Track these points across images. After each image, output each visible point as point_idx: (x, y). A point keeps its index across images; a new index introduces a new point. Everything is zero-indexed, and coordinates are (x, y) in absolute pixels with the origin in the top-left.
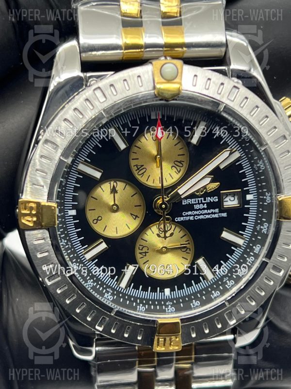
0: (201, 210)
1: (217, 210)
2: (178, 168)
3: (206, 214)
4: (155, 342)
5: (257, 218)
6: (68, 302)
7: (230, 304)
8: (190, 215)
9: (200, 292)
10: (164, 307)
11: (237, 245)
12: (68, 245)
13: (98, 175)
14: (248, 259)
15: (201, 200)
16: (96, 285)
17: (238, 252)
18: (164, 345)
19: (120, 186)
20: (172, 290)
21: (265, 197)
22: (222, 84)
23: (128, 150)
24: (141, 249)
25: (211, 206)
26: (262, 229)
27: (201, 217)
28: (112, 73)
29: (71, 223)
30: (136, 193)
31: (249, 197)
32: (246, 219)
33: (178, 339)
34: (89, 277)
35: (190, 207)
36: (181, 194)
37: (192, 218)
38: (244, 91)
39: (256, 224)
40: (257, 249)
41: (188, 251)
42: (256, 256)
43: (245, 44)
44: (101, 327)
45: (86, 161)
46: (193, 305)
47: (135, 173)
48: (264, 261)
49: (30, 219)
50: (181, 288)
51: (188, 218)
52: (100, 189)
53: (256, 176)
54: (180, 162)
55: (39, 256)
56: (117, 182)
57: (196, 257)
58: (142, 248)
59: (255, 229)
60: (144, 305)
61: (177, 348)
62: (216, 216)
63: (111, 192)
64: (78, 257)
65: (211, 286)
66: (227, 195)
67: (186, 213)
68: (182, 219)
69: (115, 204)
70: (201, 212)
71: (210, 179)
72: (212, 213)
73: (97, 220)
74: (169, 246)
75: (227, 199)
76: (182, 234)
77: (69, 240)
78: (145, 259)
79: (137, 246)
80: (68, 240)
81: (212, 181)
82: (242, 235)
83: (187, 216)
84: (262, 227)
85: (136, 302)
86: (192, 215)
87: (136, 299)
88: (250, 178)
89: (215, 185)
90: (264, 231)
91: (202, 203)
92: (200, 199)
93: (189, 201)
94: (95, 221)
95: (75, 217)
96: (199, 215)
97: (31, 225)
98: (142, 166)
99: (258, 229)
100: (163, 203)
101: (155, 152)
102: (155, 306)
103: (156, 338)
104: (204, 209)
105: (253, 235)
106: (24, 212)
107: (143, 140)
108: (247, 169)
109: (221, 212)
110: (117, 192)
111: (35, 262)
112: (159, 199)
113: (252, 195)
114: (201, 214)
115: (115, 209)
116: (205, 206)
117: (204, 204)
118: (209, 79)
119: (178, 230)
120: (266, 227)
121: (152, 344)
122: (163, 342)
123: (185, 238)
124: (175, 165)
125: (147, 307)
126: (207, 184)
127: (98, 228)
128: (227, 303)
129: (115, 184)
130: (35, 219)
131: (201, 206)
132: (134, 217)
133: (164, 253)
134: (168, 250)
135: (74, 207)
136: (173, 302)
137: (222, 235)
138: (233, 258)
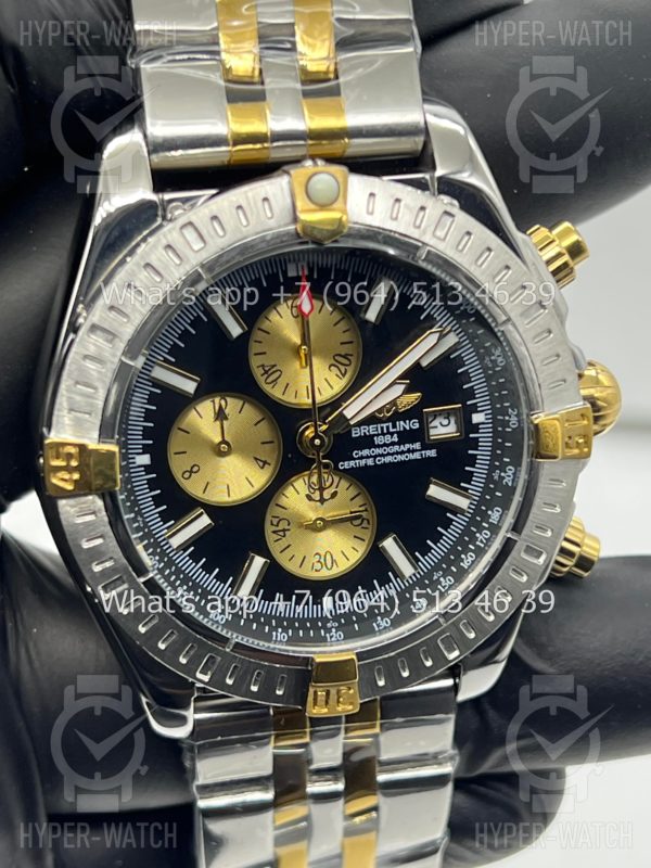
0: (387, 445)
1: (417, 446)
2: (342, 368)
3: (397, 453)
4: (310, 698)
5: (494, 457)
6: (142, 630)
7: (447, 621)
8: (368, 457)
10: (322, 632)
11: (456, 510)
12: (138, 521)
13: (189, 386)
14: (478, 535)
15: (388, 428)
17: (459, 522)
18: (327, 703)
19: (232, 405)
21: (507, 418)
22: (423, 208)
23: (245, 338)
24: (275, 523)
25: (405, 437)
26: (504, 478)
27: (388, 459)
28: (214, 191)
29: (141, 480)
30: (263, 419)
31: (477, 418)
32: (472, 460)
33: (351, 691)
34: (179, 582)
35: (368, 442)
36: (349, 417)
37: (370, 462)
38: (464, 220)
39: (492, 468)
40: (494, 516)
41: (365, 524)
42: (495, 529)
43: (462, 132)
44: (206, 674)
45: (166, 360)
46: (378, 626)
47: (261, 380)
48: (509, 538)
49: (67, 476)
51: (363, 462)
52: (194, 412)
53: (488, 379)
54: (345, 357)
55: (86, 545)
56: (228, 399)
57: (380, 535)
58: (278, 523)
59: (489, 479)
60: (285, 630)
61: (351, 707)
62: (417, 456)
63: (216, 419)
64: (156, 544)
65: (410, 589)
66: (435, 415)
67: (360, 453)
68: (352, 463)
69: (224, 441)
70: (388, 450)
71: (403, 387)
72: (409, 451)
73: (191, 472)
74: (328, 515)
75: (436, 423)
76: (353, 491)
77: (139, 513)
78: (283, 543)
79: (268, 518)
80: (136, 513)
81: (406, 391)
82: (466, 489)
83: (362, 458)
84: (503, 474)
85: (270, 625)
86: (371, 456)
87: (269, 618)
88: (477, 382)
89: (414, 397)
90: (508, 481)
91: (388, 433)
92: (385, 425)
93: (364, 430)
94: (187, 475)
95: (148, 469)
96: (383, 455)
97: (69, 487)
98: (274, 366)
99: (496, 477)
100: (317, 436)
101: (297, 340)
102: (306, 630)
103: (311, 690)
104: (393, 444)
105: (486, 490)
106: (55, 463)
107: (274, 316)
108: (471, 365)
109: (424, 447)
110: (226, 418)
111: (79, 559)
112: (307, 428)
113: (483, 414)
114: (389, 454)
115: (221, 450)
116: (395, 439)
117: (392, 434)
118: (398, 200)
119: (344, 484)
120: (510, 473)
121: (304, 703)
122: (324, 698)
123: (359, 501)
124: (334, 363)
125: (290, 634)
127: (193, 487)
128: (441, 620)
129: (223, 402)
130: (76, 476)
131: (388, 439)
132: (261, 464)
133: (320, 530)
134: (327, 524)
135: (145, 450)
136: (340, 622)
137: (429, 493)
138: (450, 535)
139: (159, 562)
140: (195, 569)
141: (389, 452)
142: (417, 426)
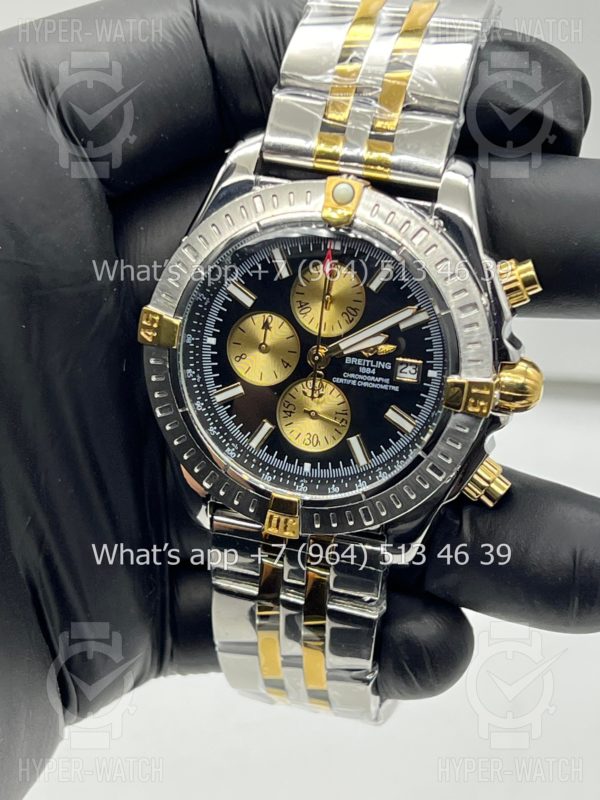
0: (367, 375)
1: (387, 381)
2: (351, 317)
3: (373, 382)
4: (267, 520)
5: (436, 402)
6: (176, 443)
7: (367, 497)
8: (353, 379)
9: (346, 478)
10: (295, 483)
11: (404, 432)
12: (196, 378)
13: (248, 302)
15: (370, 363)
16: (220, 435)
17: (404, 439)
18: (277, 527)
19: (276, 321)
20: (314, 466)
22: (408, 222)
23: (290, 280)
24: (287, 404)
25: (380, 373)
27: (365, 384)
29: (208, 354)
30: (294, 336)
31: (431, 374)
32: (422, 401)
33: (295, 524)
35: (355, 369)
36: (343, 349)
37: (354, 383)
41: (343, 423)
44: (209, 484)
45: (239, 282)
46: (331, 490)
48: (420, 455)
49: (150, 333)
50: (324, 467)
51: (349, 382)
52: (250, 319)
54: (354, 310)
56: (274, 317)
57: (350, 434)
60: (272, 474)
61: (292, 535)
62: (385, 387)
63: (263, 327)
64: (207, 395)
65: (360, 475)
66: (407, 364)
67: (348, 375)
68: (341, 380)
69: (264, 343)
70: (367, 378)
71: (383, 338)
72: (381, 383)
73: (241, 357)
75: (405, 370)
76: (341, 399)
77: (199, 373)
78: (289, 420)
79: (282, 401)
80: (197, 373)
82: (414, 419)
83: (349, 378)
85: (264, 469)
86: (355, 379)
87: (265, 464)
88: (436, 350)
89: (390, 348)
91: (370, 366)
92: (368, 361)
94: (237, 359)
95: (213, 348)
96: (363, 381)
97: (150, 339)
98: (307, 304)
100: (317, 354)
102: (286, 479)
103: (269, 514)
104: (371, 375)
106: (145, 322)
108: (435, 337)
109: (391, 383)
110: (269, 329)
113: (436, 372)
115: (263, 348)
117: (372, 368)
118: (393, 213)
119: (336, 392)
122: (276, 523)
123: (343, 407)
124: (347, 312)
125: (274, 478)
126: (379, 345)
127: (240, 367)
128: (363, 496)
129: (270, 318)
130: (155, 334)
131: (368, 371)
132: (285, 365)
133: (312, 418)
134: (316, 416)
135: (215, 335)
136: (309, 482)
137: (387, 414)
138: (397, 446)
139: (203, 407)
140: (228, 420)
141: (367, 380)
142: (390, 367)
